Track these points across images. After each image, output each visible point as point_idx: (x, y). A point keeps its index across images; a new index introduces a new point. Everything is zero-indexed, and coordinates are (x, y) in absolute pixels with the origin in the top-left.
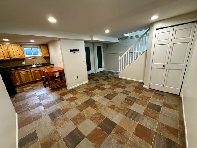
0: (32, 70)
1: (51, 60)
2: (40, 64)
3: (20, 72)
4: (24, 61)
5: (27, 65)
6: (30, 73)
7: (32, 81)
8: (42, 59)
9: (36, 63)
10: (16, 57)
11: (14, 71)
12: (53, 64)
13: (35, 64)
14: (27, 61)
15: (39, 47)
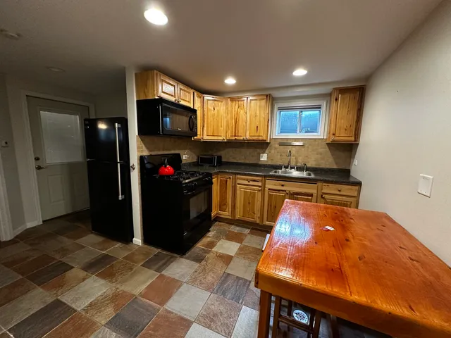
0: (270, 184)
1: (356, 162)
2: (308, 169)
3: (239, 181)
4: (267, 151)
5: (270, 163)
6: (260, 193)
7: (258, 221)
8: (321, 150)
9: (297, 162)
10: (248, 137)
11: (227, 176)
12: (359, 184)
13: (293, 164)
14: (273, 151)
15: (324, 104)
